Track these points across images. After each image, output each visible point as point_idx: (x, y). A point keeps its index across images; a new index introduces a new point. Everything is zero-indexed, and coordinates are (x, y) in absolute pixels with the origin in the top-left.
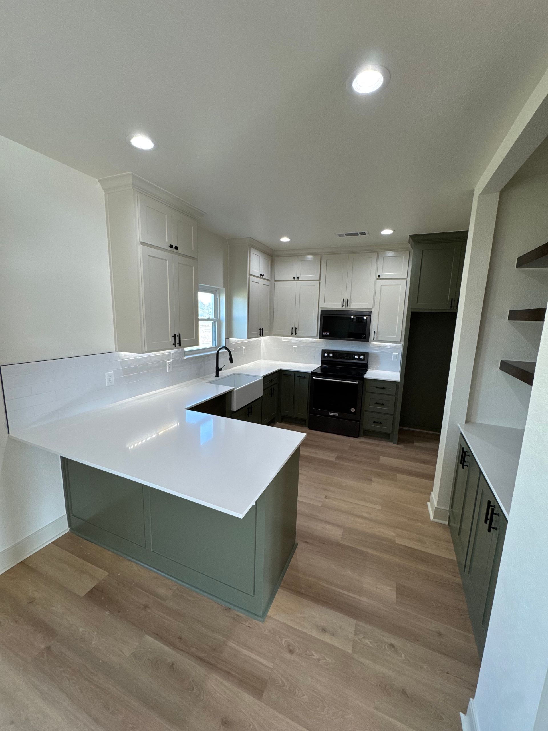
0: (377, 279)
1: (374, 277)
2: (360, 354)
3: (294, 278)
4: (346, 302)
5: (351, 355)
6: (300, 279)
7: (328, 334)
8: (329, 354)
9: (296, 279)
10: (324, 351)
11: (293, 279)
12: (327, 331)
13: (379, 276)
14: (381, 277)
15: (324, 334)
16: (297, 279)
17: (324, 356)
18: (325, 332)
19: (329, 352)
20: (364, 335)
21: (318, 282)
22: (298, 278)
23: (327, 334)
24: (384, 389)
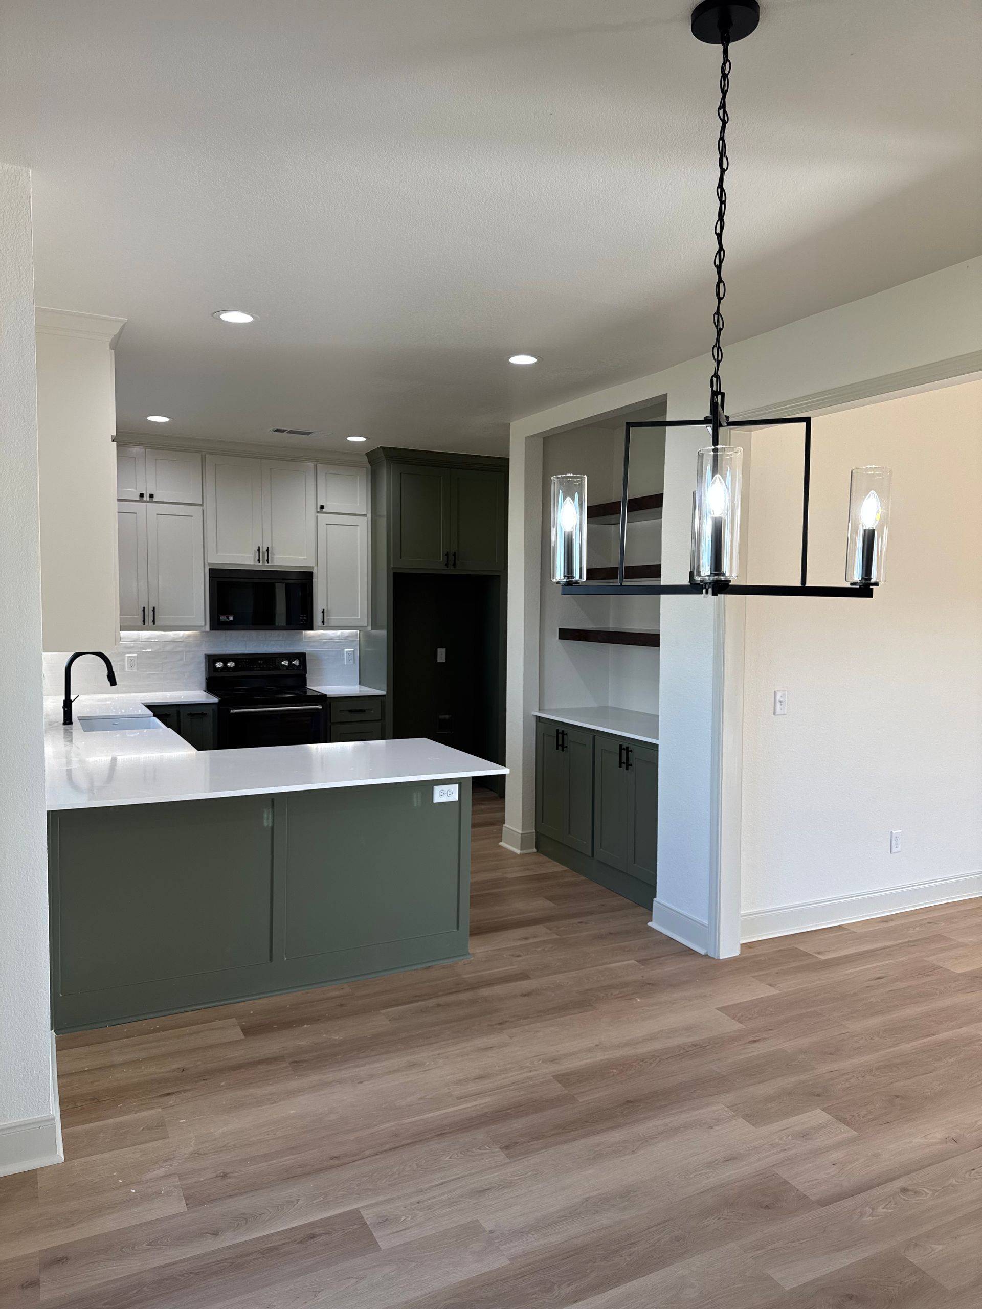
0: (318, 512)
1: (312, 509)
2: (290, 656)
3: (142, 495)
4: (264, 553)
6: (155, 499)
7: (231, 618)
8: (225, 664)
9: (146, 498)
10: (211, 659)
11: (138, 498)
12: (228, 614)
13: (322, 507)
14: (324, 510)
15: (223, 620)
16: (148, 499)
17: (217, 669)
18: (223, 615)
19: (225, 658)
20: (305, 618)
21: (200, 508)
22: (151, 496)
23: (228, 618)
24: (361, 711)
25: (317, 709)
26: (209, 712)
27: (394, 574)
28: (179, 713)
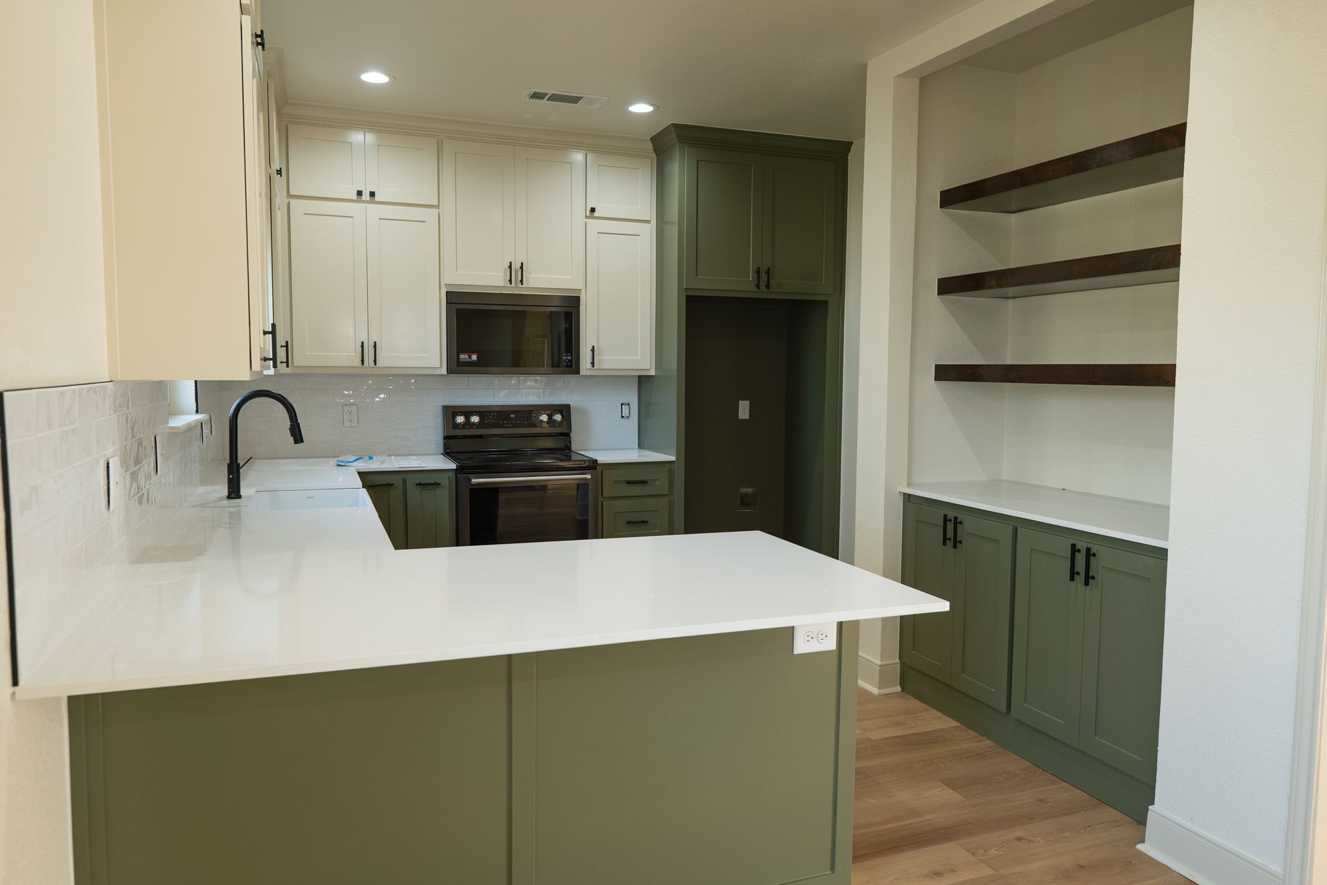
0: (587, 217)
1: (580, 212)
2: (552, 409)
3: (360, 193)
4: (517, 272)
5: (526, 414)
6: (377, 198)
7: (474, 357)
8: (467, 418)
9: (366, 196)
10: (450, 412)
11: (354, 197)
12: (469, 352)
13: (593, 210)
14: (596, 214)
15: (463, 360)
16: (368, 198)
17: (456, 426)
18: (464, 352)
19: (467, 412)
20: (569, 358)
21: (435, 211)
22: (372, 194)
23: (470, 357)
24: (643, 482)
25: (585, 479)
26: (444, 481)
27: (688, 297)
28: (404, 481)
